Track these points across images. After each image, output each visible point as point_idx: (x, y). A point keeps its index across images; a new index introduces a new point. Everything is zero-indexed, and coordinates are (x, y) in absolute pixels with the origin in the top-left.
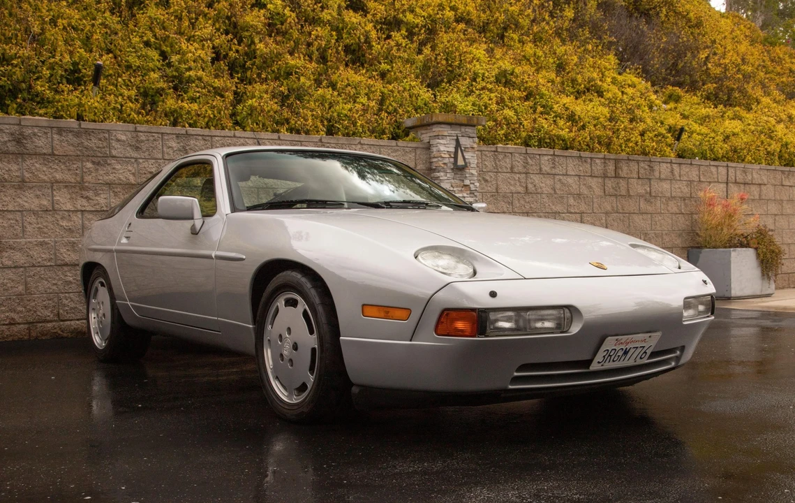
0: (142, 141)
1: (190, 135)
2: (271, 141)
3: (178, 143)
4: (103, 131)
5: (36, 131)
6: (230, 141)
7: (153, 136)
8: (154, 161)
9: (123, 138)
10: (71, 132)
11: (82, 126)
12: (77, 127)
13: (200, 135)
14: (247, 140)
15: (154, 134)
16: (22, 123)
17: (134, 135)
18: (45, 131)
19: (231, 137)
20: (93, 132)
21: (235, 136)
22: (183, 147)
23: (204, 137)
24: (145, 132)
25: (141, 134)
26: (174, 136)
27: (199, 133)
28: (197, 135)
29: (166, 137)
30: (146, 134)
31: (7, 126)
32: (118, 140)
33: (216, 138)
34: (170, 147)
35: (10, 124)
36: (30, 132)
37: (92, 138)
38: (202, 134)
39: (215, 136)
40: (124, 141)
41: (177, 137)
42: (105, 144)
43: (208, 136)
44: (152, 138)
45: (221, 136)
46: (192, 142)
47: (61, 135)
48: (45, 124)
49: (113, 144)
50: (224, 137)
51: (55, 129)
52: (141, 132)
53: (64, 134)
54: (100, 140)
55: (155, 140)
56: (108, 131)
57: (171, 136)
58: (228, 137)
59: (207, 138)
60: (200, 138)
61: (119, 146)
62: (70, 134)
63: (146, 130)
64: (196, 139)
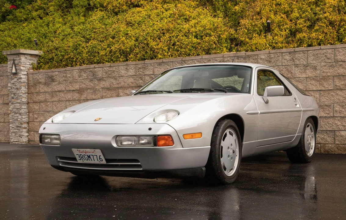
0: (272, 58)
1: (296, 51)
2: (343, 49)
3: (290, 56)
4: (255, 55)
5: (229, 59)
6: (318, 52)
7: (277, 55)
8: (277, 67)
9: (263, 57)
10: (242, 57)
11: (246, 54)
12: (244, 55)
13: (301, 51)
14: (328, 50)
15: (277, 54)
16: (224, 56)
17: (269, 55)
18: (232, 58)
19: (319, 50)
20: (251, 56)
21: (321, 49)
22: (292, 58)
23: (304, 52)
24: (274, 53)
25: (272, 54)
26: (288, 53)
27: (300, 50)
28: (300, 51)
29: (283, 55)
30: (274, 54)
31: (219, 58)
32: (261, 59)
33: (310, 51)
34: (285, 59)
35: (220, 57)
36: (227, 59)
37: (251, 59)
38: (302, 50)
39: (309, 50)
40: (264, 59)
41: (290, 53)
42: (255, 61)
43: (306, 51)
44: (276, 56)
45: (313, 50)
46: (297, 55)
47: (238, 59)
48: (232, 55)
49: (259, 61)
50: (315, 50)
51: (236, 57)
52: (272, 53)
53: (240, 59)
54: (254, 60)
55: (278, 56)
56: (257, 55)
57: (286, 54)
58: (317, 50)
59: (305, 52)
60: (301, 52)
61: (261, 62)
62: (242, 59)
63: (274, 52)
64: (299, 53)
